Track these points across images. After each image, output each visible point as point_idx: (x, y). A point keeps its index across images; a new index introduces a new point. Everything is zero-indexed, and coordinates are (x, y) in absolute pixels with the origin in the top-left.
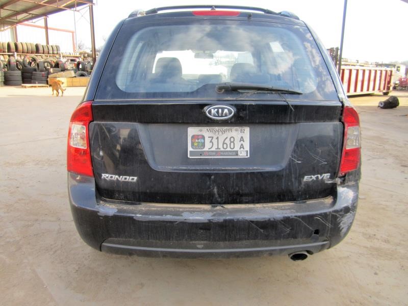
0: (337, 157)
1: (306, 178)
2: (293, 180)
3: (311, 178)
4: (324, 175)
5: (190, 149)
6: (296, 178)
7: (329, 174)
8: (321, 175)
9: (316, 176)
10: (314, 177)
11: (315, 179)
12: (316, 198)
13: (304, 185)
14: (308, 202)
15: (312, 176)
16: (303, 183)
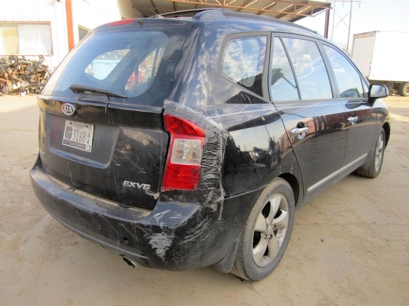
0: (159, 170)
1: (125, 183)
2: (115, 181)
3: (130, 184)
4: (142, 185)
5: (64, 138)
6: (117, 181)
7: (149, 185)
8: (140, 184)
9: (135, 183)
10: (132, 184)
11: (134, 186)
12: (140, 207)
13: (125, 190)
14: (130, 208)
15: (131, 183)
16: (124, 188)
